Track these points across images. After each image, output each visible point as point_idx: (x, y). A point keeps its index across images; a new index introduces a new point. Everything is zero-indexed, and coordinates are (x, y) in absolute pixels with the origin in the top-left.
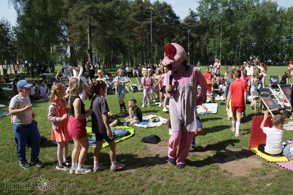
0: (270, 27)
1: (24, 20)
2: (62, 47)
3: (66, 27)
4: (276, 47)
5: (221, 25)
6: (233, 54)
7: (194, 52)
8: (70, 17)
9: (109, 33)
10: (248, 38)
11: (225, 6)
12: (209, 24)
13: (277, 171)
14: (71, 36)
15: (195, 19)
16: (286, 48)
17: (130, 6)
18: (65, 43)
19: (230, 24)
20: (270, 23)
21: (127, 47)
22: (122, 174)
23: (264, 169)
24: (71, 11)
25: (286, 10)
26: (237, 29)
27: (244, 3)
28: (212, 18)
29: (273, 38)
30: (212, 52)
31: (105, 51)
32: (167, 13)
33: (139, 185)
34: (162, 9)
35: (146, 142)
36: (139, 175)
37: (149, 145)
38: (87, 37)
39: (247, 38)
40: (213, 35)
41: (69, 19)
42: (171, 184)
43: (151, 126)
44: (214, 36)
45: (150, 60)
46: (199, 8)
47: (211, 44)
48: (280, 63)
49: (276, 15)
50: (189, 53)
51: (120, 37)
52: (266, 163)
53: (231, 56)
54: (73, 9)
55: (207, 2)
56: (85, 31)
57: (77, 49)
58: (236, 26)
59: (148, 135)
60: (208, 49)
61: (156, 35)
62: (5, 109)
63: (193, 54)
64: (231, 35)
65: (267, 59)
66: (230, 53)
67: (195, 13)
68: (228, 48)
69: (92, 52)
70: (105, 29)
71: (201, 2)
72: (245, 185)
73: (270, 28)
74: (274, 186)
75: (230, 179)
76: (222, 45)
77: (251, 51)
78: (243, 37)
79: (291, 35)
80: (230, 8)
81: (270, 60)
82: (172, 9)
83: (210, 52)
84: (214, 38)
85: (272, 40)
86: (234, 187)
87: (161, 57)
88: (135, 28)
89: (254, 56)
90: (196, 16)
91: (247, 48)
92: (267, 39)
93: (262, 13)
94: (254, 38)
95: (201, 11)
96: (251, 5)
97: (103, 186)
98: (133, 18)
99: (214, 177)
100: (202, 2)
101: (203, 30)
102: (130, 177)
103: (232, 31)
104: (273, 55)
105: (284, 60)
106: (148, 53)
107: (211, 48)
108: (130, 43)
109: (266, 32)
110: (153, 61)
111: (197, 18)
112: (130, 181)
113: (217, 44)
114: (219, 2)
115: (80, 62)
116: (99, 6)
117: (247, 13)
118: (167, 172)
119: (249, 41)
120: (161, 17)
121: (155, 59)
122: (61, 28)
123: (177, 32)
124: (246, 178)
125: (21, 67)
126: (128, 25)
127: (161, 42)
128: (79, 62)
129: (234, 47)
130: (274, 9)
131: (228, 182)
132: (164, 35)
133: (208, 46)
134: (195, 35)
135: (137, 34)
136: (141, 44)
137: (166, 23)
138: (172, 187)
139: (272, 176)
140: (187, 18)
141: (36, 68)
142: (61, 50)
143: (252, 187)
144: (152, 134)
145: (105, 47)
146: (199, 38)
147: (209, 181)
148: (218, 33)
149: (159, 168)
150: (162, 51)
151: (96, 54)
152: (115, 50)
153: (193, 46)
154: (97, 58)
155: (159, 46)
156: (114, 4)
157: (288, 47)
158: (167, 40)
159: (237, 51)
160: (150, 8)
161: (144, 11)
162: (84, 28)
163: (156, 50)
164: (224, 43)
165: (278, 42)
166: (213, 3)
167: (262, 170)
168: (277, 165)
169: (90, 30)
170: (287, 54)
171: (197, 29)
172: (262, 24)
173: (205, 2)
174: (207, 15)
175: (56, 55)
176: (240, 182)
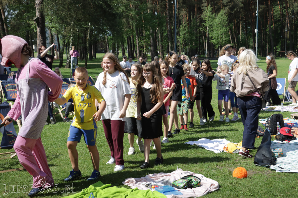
7: (268, 26)
21: (121, 16)
31: (74, 24)
43: (183, 197)
45: (170, 44)
50: (256, 31)
63: (266, 32)
69: (45, 24)
87: (194, 38)
106: (165, 31)
110: (177, 47)
121: (182, 42)
127: (196, 5)
136: (152, 10)
145: (73, 14)
150: (196, 25)
151: (52, 29)
152: (95, 21)
153: (266, 14)
154: (55, 37)
155: (191, 13)
158: (209, 2)
163: (183, 22)
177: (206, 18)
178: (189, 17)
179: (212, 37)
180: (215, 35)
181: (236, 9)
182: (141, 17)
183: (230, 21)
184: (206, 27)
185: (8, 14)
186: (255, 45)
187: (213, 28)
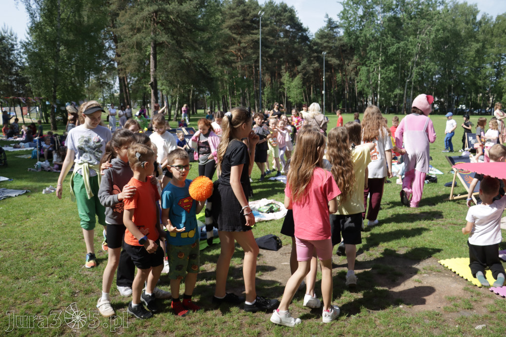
0: (465, 49)
1: (41, 30)
2: (106, 77)
3: (112, 43)
4: (474, 83)
5: (380, 44)
6: (400, 94)
7: (332, 89)
8: (119, 26)
9: (188, 54)
10: (427, 67)
11: (388, 11)
12: (359, 42)
13: (492, 302)
14: (122, 59)
15: (335, 32)
16: (491, 84)
17: (223, 9)
18: (110, 72)
19: (394, 42)
20: (464, 42)
21: (217, 79)
23: (469, 298)
24: (123, 16)
25: (492, 21)
26: (407, 51)
27: (420, 7)
28: (364, 32)
29: (468, 68)
30: (364, 90)
31: (180, 86)
32: (286, 22)
33: (250, 325)
34: (279, 14)
37: (263, 252)
38: (150, 62)
39: (424, 66)
40: (366, 61)
41: (119, 29)
42: (307, 324)
43: (266, 219)
44: (367, 63)
45: (256, 102)
46: (341, 14)
47: (361, 76)
48: (481, 111)
49: (475, 28)
50: (323, 92)
51: (205, 61)
52: (471, 288)
53: (396, 96)
54: (126, 12)
55: (356, 4)
56: (146, 50)
57: (131, 81)
58: (407, 46)
59: (262, 234)
60: (356, 84)
61: (267, 60)
62: (8, 185)
63: (331, 94)
64: (396, 60)
65: (458, 103)
66: (395, 93)
67: (335, 23)
68: (391, 84)
69: (158, 87)
70: (182, 48)
71: (345, 4)
72: (437, 327)
73: (465, 51)
74: (489, 331)
75: (410, 316)
76: (381, 78)
77: (431, 89)
78: (418, 64)
79: (500, 63)
80: (395, 15)
81: (463, 106)
82: (295, 15)
83: (359, 89)
84: (366, 66)
86: (419, 330)
87: (275, 97)
88: (232, 47)
90: (337, 27)
92: (459, 70)
93: (451, 24)
94: (436, 67)
95: (346, 20)
96: (432, 9)
97: (188, 326)
98: (229, 29)
99: (382, 312)
100: (347, 4)
101: (348, 51)
103: (399, 54)
104: (469, 97)
105: (488, 106)
106: (252, 91)
107: (362, 84)
108: (222, 72)
109: (457, 57)
110: (262, 104)
111: (339, 32)
112: (235, 317)
113: (373, 75)
114: (378, 5)
115: (136, 104)
116: (171, 8)
119: (428, 72)
120: (277, 28)
121: (266, 100)
122: (104, 44)
123: (304, 55)
124: (438, 315)
125: (34, 111)
126: (219, 41)
127: (276, 71)
128: (134, 105)
129: (402, 83)
130: (472, 18)
131: (408, 321)
132: (282, 59)
133: (358, 80)
134: (334, 61)
135: (235, 58)
136: (242, 75)
137: (285, 39)
138: (310, 329)
139: (484, 311)
140: (321, 31)
141: (60, 113)
142: (103, 83)
143: (450, 331)
144: (269, 233)
145: (179, 79)
146: (342, 65)
147: (373, 318)
148: (373, 57)
150: (277, 87)
151: (163, 91)
152: (196, 84)
153: (331, 79)
154: (165, 97)
155: (273, 78)
156: (197, 5)
157: (495, 83)
158: (287, 69)
159: (407, 88)
160: (259, 13)
161: (248, 18)
162: (145, 45)
163: (267, 85)
164: (385, 74)
165: (478, 75)
166: (366, 5)
167: (466, 300)
168: (491, 293)
169: (154, 49)
170: (494, 95)
171: (338, 49)
172: (451, 42)
173: (354, 3)
174: (357, 27)
175: (95, 91)
176: (428, 321)
177: (285, 82)
178: (272, 80)
179: (290, 96)
180: (292, 95)
181: (307, 75)
182: (233, 81)
183: (304, 84)
184: (285, 89)
185: (130, 81)
186: (322, 103)
187: (290, 90)
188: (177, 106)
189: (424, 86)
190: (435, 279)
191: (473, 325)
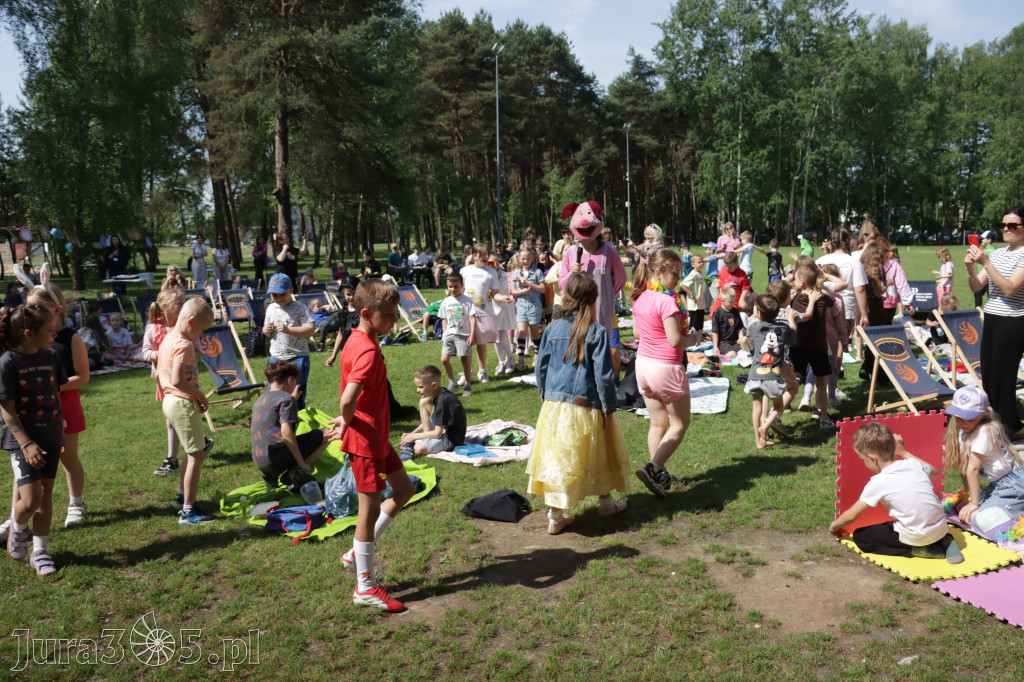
0: (907, 114)
1: (50, 87)
2: (185, 181)
3: (199, 111)
4: (927, 182)
5: (739, 106)
6: (782, 205)
7: (646, 197)
8: (212, 78)
9: (351, 132)
10: (832, 151)
11: (753, 41)
12: (696, 103)
13: (935, 611)
14: (218, 143)
15: (649, 83)
16: (960, 183)
17: (422, 40)
18: (194, 170)
19: (768, 101)
20: (905, 100)
21: (412, 182)
22: (396, 629)
23: (891, 605)
24: (217, 57)
25: (956, 57)
26: (792, 119)
27: (815, 31)
28: (706, 83)
29: (915, 152)
30: (709, 199)
31: (337, 197)
32: (551, 64)
33: (453, 669)
34: (535, 50)
35: (477, 515)
36: (453, 635)
37: (489, 527)
38: (274, 148)
39: (827, 149)
40: (712, 141)
41: (210, 83)
42: (566, 664)
43: (498, 460)
44: (714, 145)
45: (492, 225)
46: (661, 48)
47: (704, 171)
48: (942, 236)
49: (925, 73)
50: (627, 204)
51: (387, 146)
52: (898, 585)
53: (773, 211)
54: (224, 48)
55: (689, 27)
56: (268, 124)
57: (238, 187)
58: (792, 109)
59: (488, 490)
60: (693, 189)
61: (513, 141)
63: (643, 207)
64: (773, 138)
65: (897, 222)
66: (771, 202)
67: (649, 65)
68: (763, 186)
69: (292, 200)
70: (338, 119)
71: (667, 27)
72: (825, 664)
73: (907, 118)
74: (924, 667)
75: (773, 644)
76: (742, 174)
77: (842, 195)
79: (976, 141)
80: (768, 47)
81: (907, 227)
82: (568, 50)
83: (700, 198)
84: (713, 150)
85: (912, 155)
86: (788, 671)
87: (531, 216)
88: (442, 117)
89: (854, 212)
90: (652, 73)
91: (830, 186)
92: (896, 155)
93: (877, 65)
94: (851, 149)
95: (669, 59)
96: (839, 36)
97: (329, 676)
98: (435, 81)
99: (718, 638)
100: (672, 26)
101: (676, 122)
102: (425, 639)
103: (777, 126)
105: (956, 227)
106: (485, 204)
107: (705, 186)
108: (422, 168)
109: (893, 129)
110: (504, 230)
111: (657, 83)
112: (425, 655)
113: (728, 168)
114: (732, 27)
115: (249, 235)
116: (316, 40)
117: (828, 63)
118: (554, 623)
119: (837, 160)
120: (533, 77)
121: (512, 223)
122: (182, 114)
123: (587, 131)
124: (829, 640)
125: (40, 251)
126: (416, 105)
127: (532, 164)
128: (244, 236)
129: (785, 183)
130: (918, 52)
131: (767, 653)
132: (543, 139)
133: (696, 180)
134: (649, 141)
135: (449, 138)
136: (462, 173)
137: (548, 100)
138: (572, 674)
139: (919, 629)
140: (621, 81)
141: (93, 255)
142: (181, 192)
143: (849, 670)
144: (502, 487)
145: (334, 182)
146: (665, 150)
147: (699, 650)
148: (727, 132)
149: (526, 608)
150: (535, 195)
151: (304, 207)
152: (370, 193)
153: (643, 178)
155: (526, 177)
156: (368, 33)
157: (968, 181)
158: (554, 159)
159: (795, 194)
160: (494, 48)
161: (472, 57)
162: (263, 115)
163: (513, 191)
164: (751, 165)
165: (935, 165)
166: (709, 29)
167: (884, 609)
168: (934, 593)
169: (283, 122)
170: (966, 206)
171: (656, 118)
172: (878, 101)
173: (684, 26)
174: (691, 72)
175: (164, 209)
176: (807, 652)
177: (551, 185)
178: (523, 182)
181: (595, 171)
182: (445, 184)
183: (588, 188)
184: (550, 199)
185: (236, 188)
186: (626, 226)
187: (561, 200)
188: (331, 237)
189: (829, 189)
190: (828, 570)
191: (895, 657)
